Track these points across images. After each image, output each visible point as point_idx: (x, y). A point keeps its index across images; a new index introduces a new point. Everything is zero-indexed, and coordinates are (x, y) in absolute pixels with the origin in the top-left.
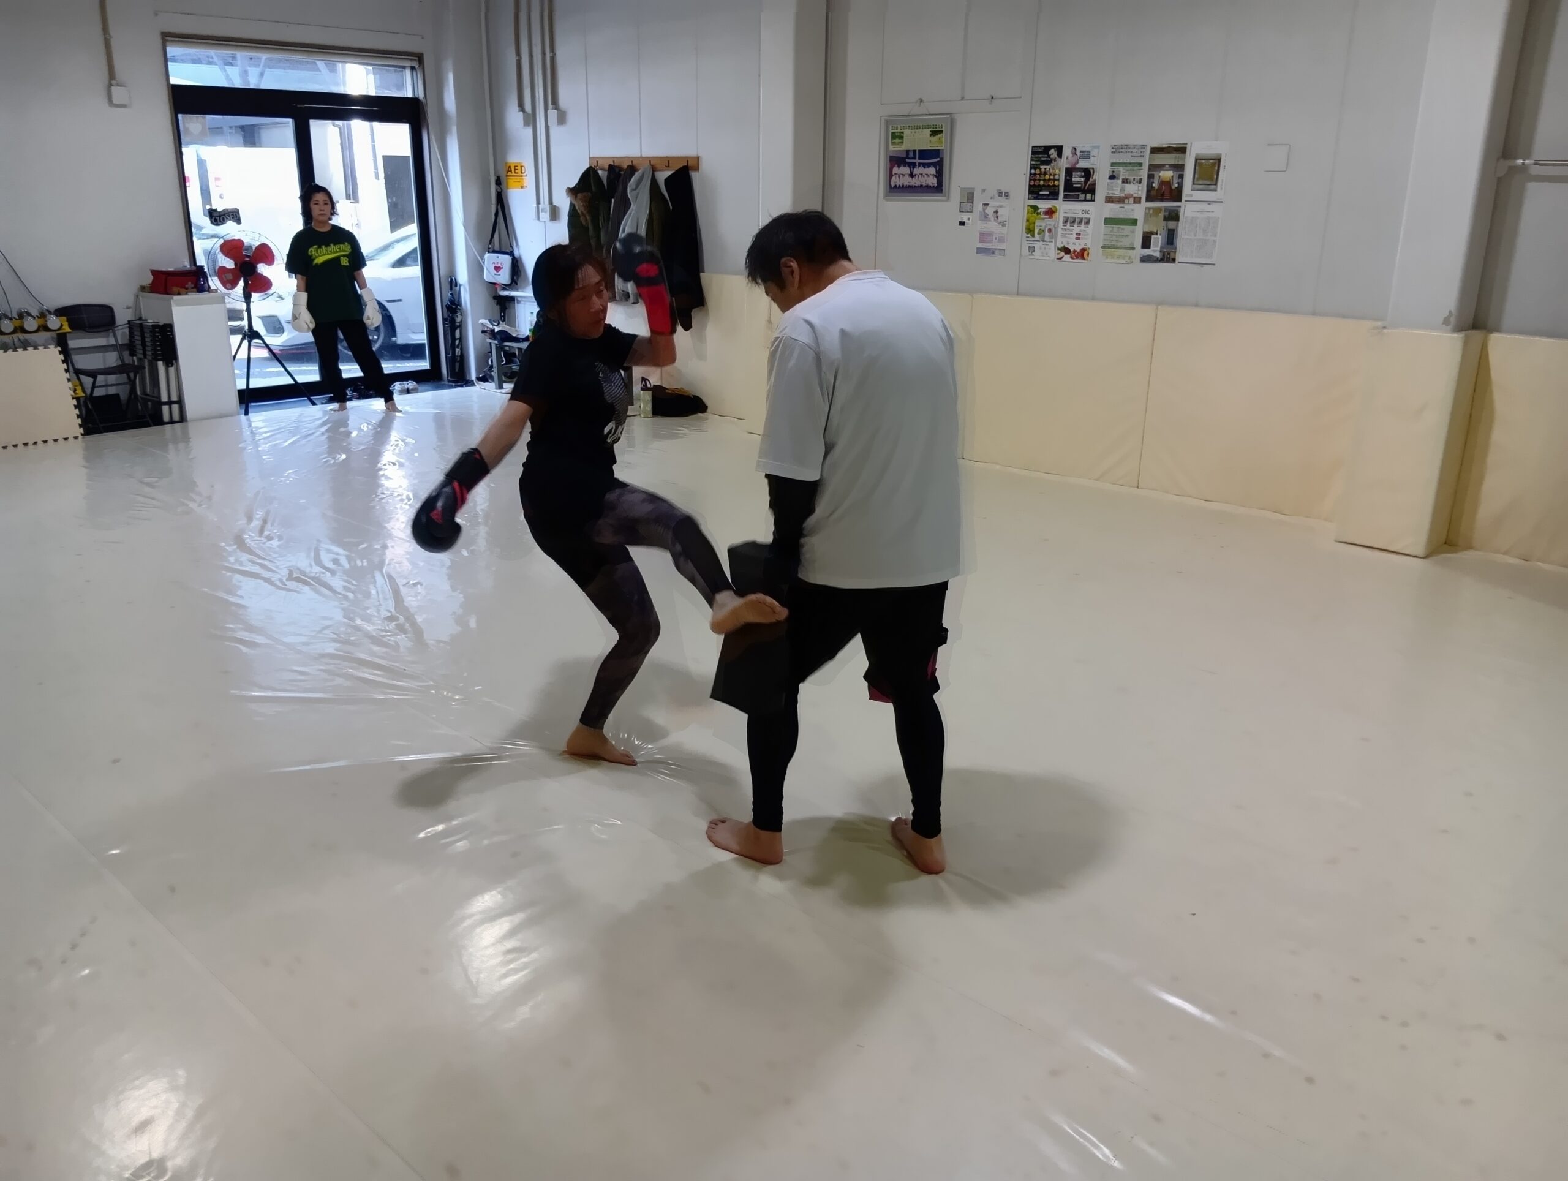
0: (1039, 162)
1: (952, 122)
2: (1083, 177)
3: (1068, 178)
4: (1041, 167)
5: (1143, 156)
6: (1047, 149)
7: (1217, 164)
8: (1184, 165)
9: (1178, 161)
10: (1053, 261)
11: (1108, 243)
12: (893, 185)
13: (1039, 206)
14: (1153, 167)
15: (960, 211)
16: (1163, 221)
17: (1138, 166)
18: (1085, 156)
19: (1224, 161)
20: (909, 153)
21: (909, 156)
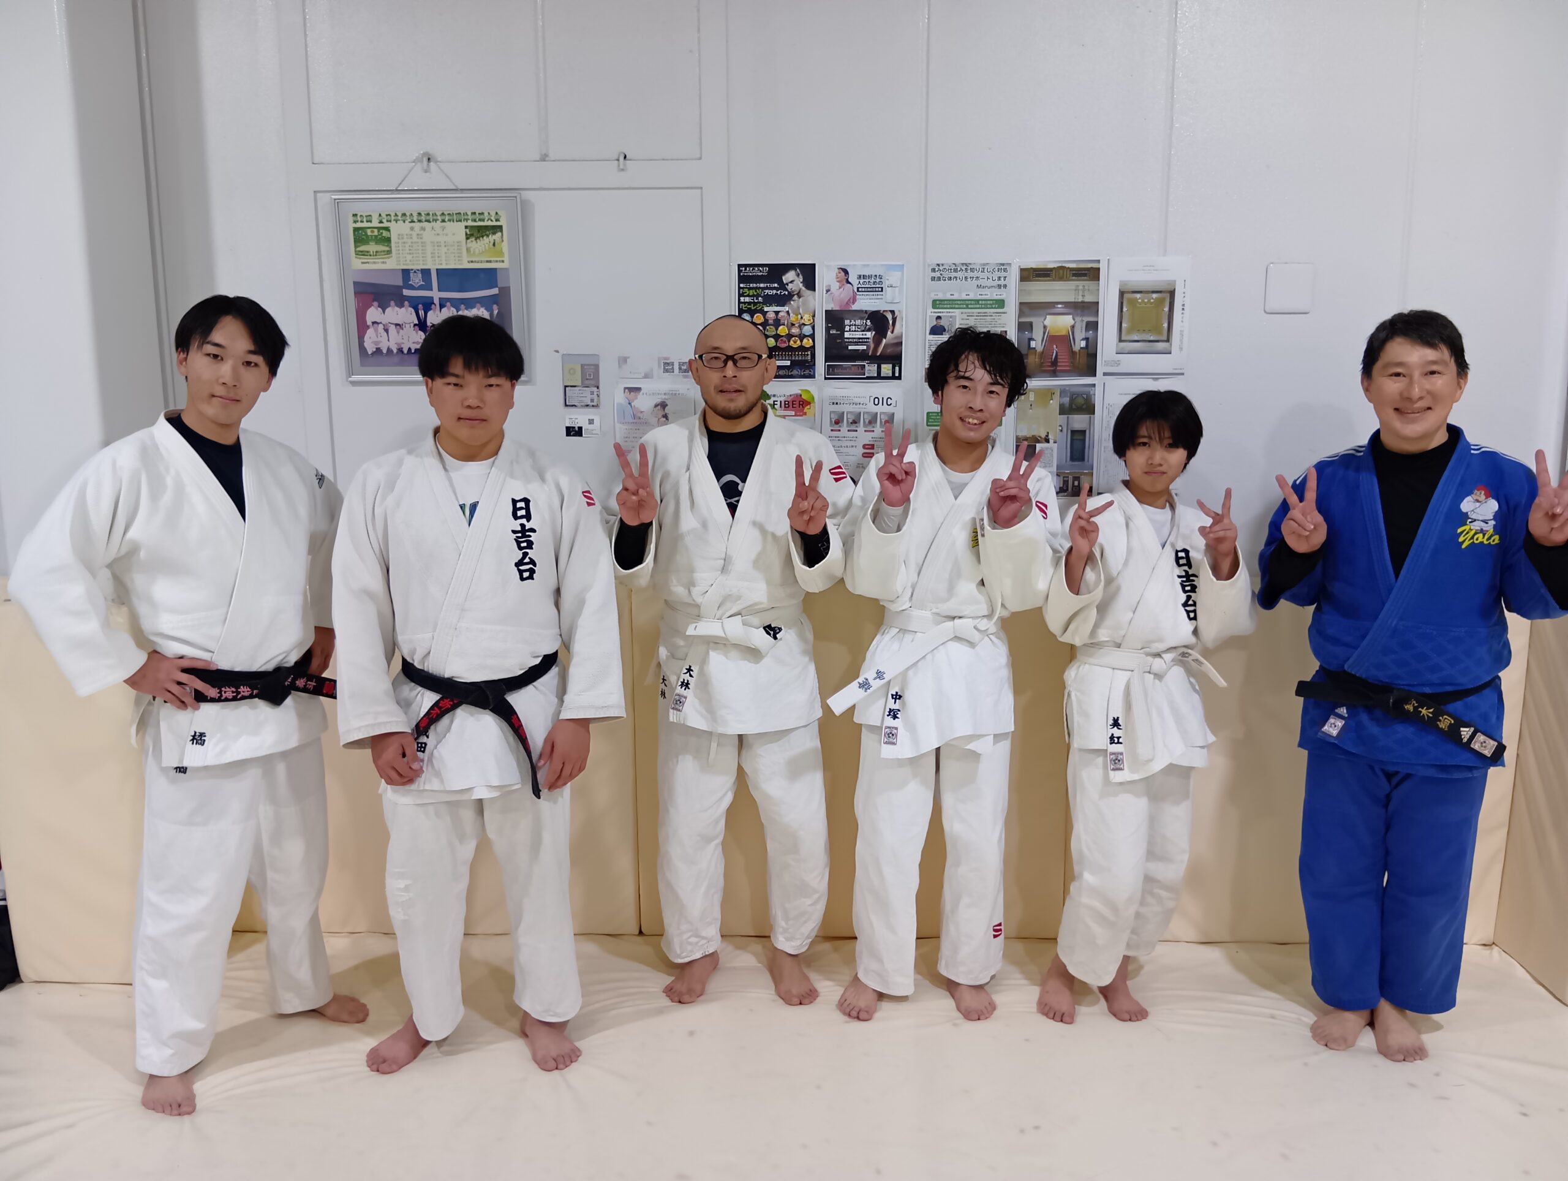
1: (524, 206)
2: (869, 330)
4: (766, 309)
5: (1005, 286)
6: (777, 271)
7: (1168, 301)
8: (1098, 303)
12: (370, 349)
15: (566, 405)
16: (1060, 414)
17: (994, 306)
18: (869, 286)
19: (1184, 297)
20: (410, 277)
21: (410, 283)
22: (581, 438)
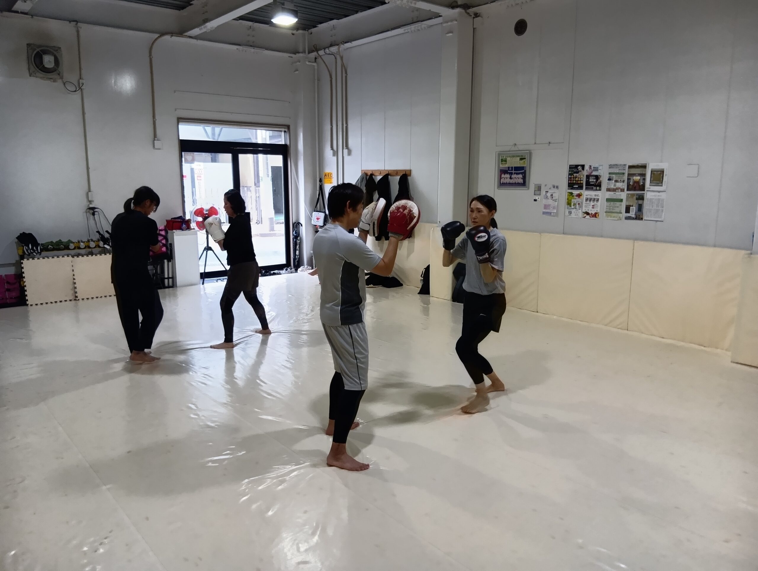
0: (573, 172)
1: (530, 154)
2: (595, 179)
3: (587, 180)
4: (574, 174)
5: (625, 170)
6: (577, 166)
7: (662, 174)
8: (645, 174)
9: (642, 172)
10: (581, 218)
11: (608, 210)
12: (502, 183)
13: (573, 193)
14: (629, 175)
15: (534, 195)
16: (636, 200)
17: (623, 174)
18: (596, 169)
19: (665, 172)
20: (509, 168)
22: (537, 202)
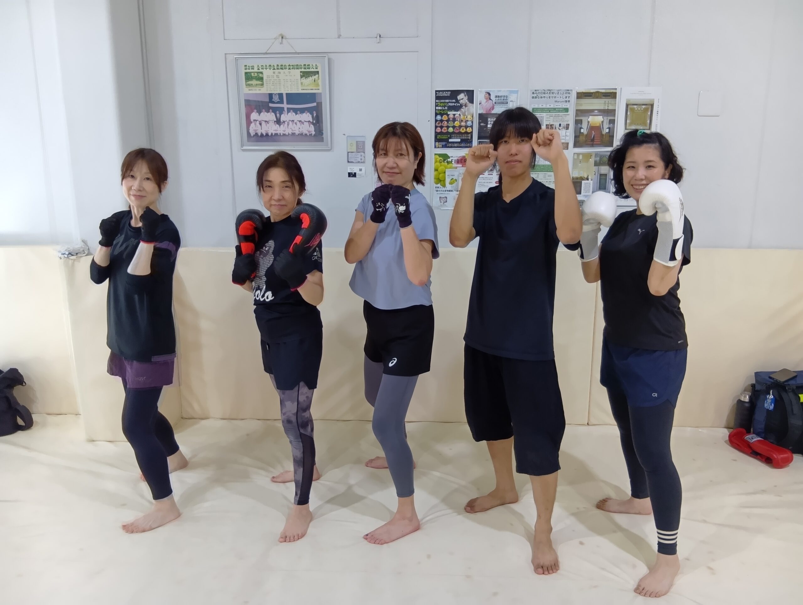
0: (446, 108)
1: (331, 62)
3: (482, 124)
5: (569, 101)
6: (454, 94)
7: (650, 109)
8: (615, 110)
9: (608, 106)
12: (252, 133)
13: (449, 155)
14: (579, 112)
15: (348, 162)
16: (594, 166)
17: (563, 111)
18: (501, 101)
19: (658, 107)
20: (273, 97)
21: (273, 100)
22: (355, 178)
